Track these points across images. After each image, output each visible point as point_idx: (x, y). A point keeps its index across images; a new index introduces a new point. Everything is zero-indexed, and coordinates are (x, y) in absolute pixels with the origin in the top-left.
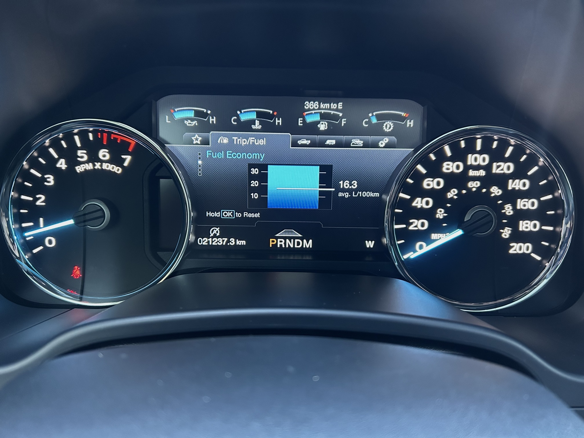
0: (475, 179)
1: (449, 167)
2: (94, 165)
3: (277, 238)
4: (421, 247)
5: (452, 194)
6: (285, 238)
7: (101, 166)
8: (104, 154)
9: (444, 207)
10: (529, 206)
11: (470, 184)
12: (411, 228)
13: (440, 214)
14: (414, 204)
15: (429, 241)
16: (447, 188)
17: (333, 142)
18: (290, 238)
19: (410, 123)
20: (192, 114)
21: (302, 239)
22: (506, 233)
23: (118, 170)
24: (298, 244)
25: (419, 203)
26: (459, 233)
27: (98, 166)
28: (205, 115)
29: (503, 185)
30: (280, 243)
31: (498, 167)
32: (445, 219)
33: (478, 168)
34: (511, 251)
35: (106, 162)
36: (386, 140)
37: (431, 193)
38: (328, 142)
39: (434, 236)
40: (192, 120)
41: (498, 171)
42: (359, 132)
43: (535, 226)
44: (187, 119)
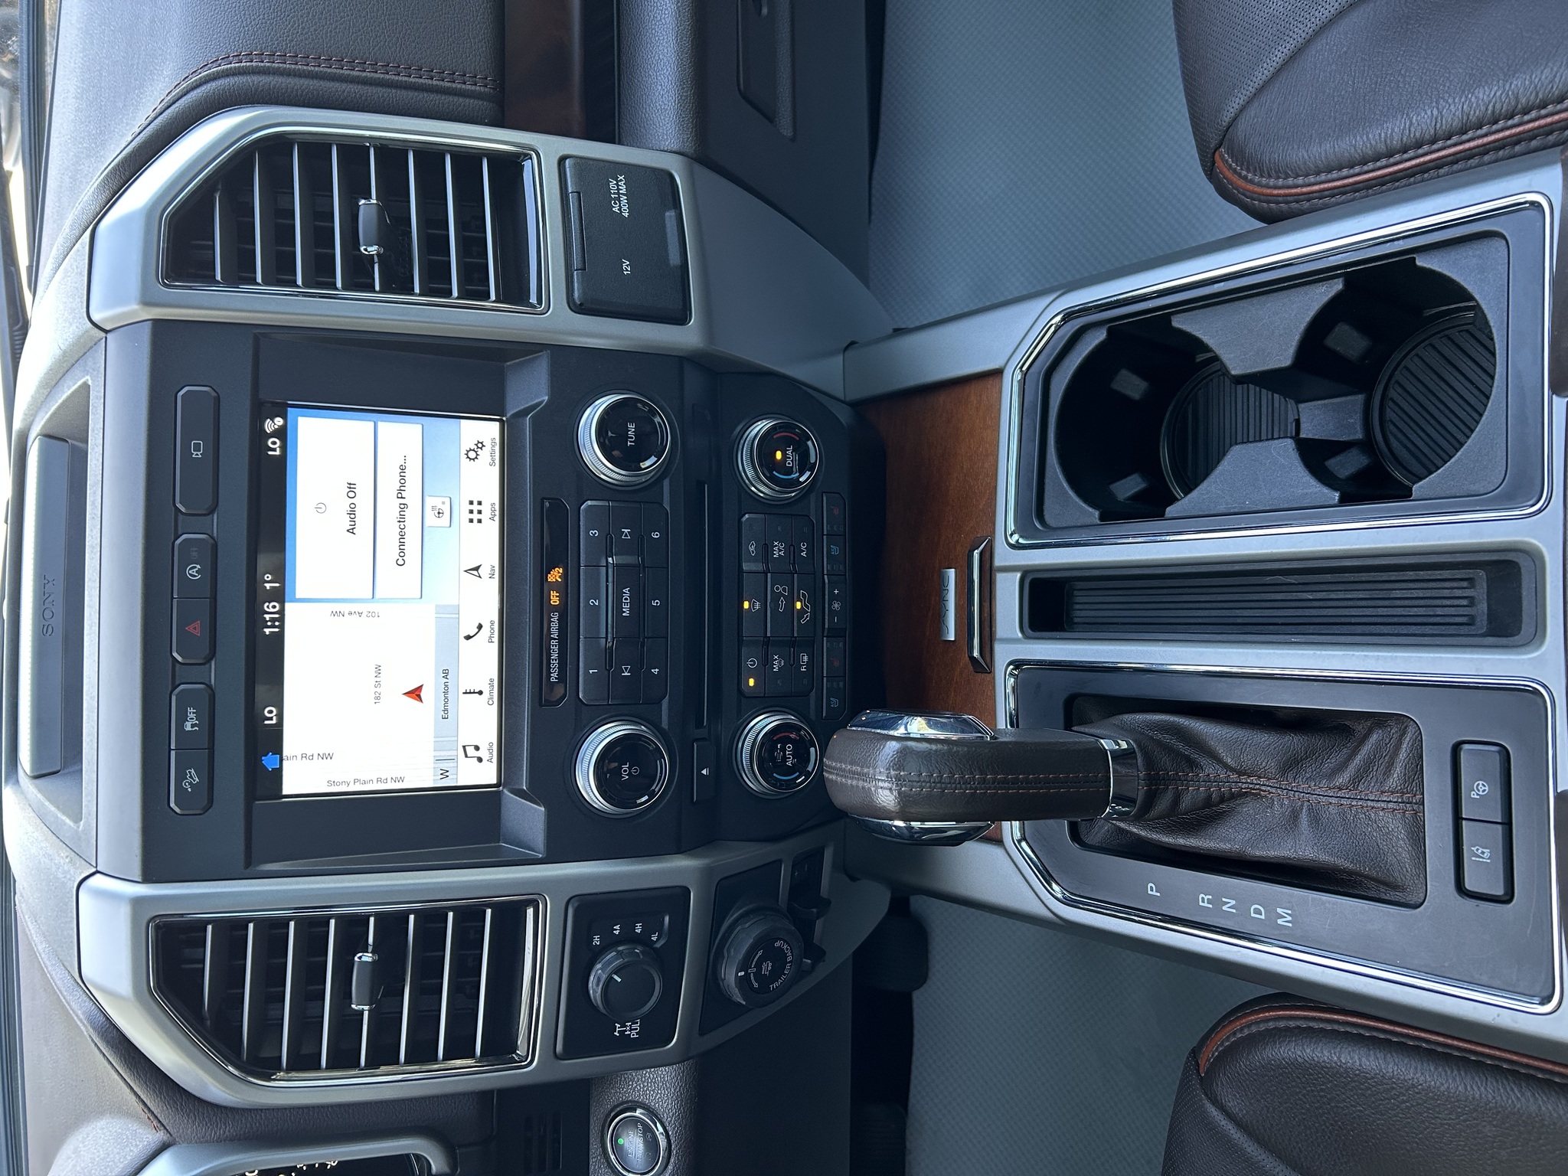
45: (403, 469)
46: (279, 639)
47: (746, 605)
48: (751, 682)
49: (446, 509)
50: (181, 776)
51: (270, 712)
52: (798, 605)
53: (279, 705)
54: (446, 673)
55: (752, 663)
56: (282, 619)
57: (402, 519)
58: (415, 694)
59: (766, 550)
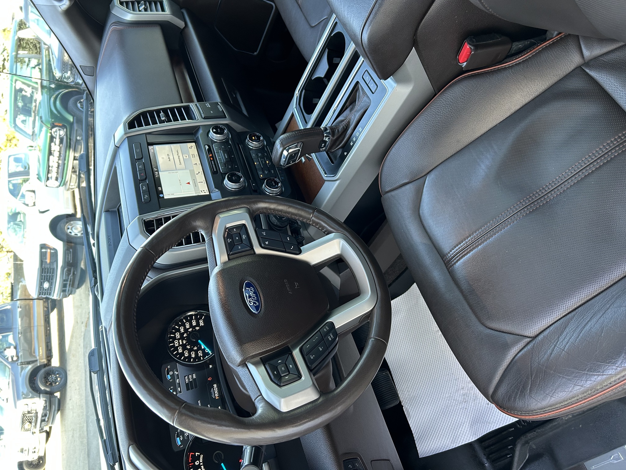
0: (182, 342)
1: (180, 350)
2: (202, 465)
3: (215, 397)
4: (207, 350)
5: (188, 347)
6: (215, 394)
7: (201, 463)
8: (197, 463)
9: (193, 348)
10: (188, 325)
11: (184, 343)
12: (202, 355)
13: (195, 348)
14: (194, 357)
15: (204, 349)
16: (187, 349)
17: (179, 388)
18: (214, 392)
19: (169, 367)
20: (178, 438)
21: (214, 388)
22: (197, 328)
23: (202, 456)
24: (216, 389)
25: (193, 356)
26: (199, 341)
27: (201, 464)
28: (178, 434)
29: (183, 334)
30: (217, 395)
31: (178, 337)
32: (197, 346)
33: (179, 342)
34: (203, 325)
35: (199, 461)
36: (175, 372)
37: (189, 353)
38: (179, 390)
39: (203, 348)
40: (180, 438)
41: (179, 336)
42: (174, 381)
43: (194, 321)
44: (180, 439)
45: (177, 151)
46: (159, 178)
47: (255, 163)
48: (261, 176)
49: (187, 156)
50: (144, 196)
51: (160, 188)
52: (267, 162)
53: (161, 187)
54: (194, 180)
55: (261, 173)
56: (159, 174)
57: (179, 158)
58: (189, 183)
59: (257, 155)
